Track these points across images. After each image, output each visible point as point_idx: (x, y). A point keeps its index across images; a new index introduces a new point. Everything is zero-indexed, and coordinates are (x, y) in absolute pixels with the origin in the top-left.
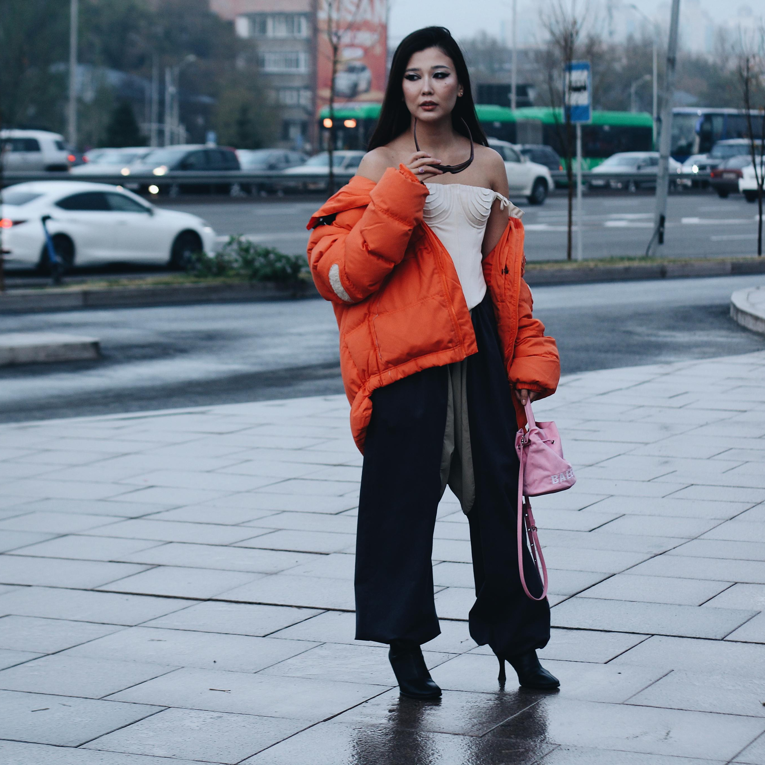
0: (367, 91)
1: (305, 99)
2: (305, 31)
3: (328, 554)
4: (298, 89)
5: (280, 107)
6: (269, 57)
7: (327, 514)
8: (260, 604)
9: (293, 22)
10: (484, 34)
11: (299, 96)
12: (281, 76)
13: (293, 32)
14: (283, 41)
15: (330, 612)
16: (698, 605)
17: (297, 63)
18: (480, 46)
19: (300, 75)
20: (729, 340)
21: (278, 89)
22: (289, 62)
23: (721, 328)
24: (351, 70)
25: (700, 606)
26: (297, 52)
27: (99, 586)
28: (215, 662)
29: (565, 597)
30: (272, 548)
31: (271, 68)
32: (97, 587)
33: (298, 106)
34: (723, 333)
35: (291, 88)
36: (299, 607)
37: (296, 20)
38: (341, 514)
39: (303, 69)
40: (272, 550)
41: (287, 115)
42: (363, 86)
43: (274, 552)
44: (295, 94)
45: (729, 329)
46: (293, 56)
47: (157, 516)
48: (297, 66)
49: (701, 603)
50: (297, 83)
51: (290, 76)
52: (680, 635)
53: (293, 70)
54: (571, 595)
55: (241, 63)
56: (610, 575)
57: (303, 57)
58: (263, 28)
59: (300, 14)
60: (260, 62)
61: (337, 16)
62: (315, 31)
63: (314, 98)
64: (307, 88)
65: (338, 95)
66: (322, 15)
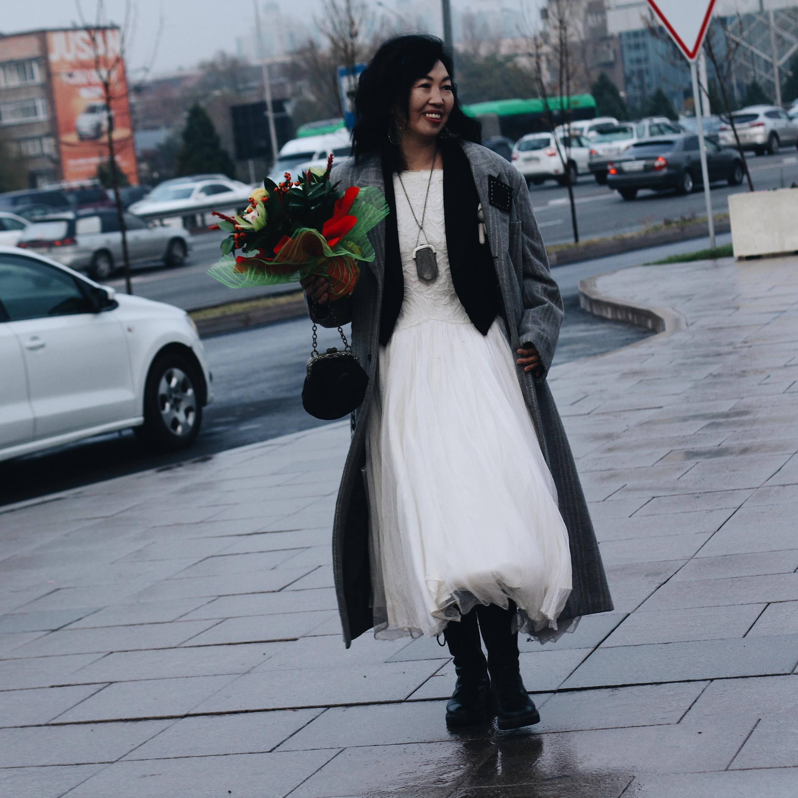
0: (111, 129)
1: (48, 146)
2: (38, 77)
3: (295, 640)
4: (40, 138)
5: (24, 159)
6: (5, 109)
7: (269, 592)
8: (247, 712)
9: (24, 69)
10: (223, 55)
11: (41, 144)
12: (20, 126)
13: (26, 80)
14: (17, 90)
15: (331, 709)
16: (742, 636)
17: (35, 111)
18: (221, 68)
19: (39, 123)
20: (592, 333)
21: (19, 141)
22: (26, 111)
23: (578, 322)
24: (92, 110)
25: (744, 636)
26: (33, 99)
27: (54, 719)
28: (230, 792)
29: (590, 650)
30: (228, 642)
31: (8, 119)
32: (51, 720)
33: (42, 155)
34: (583, 327)
35: (33, 138)
36: (294, 709)
37: (27, 67)
38: (283, 590)
39: (42, 116)
40: (230, 644)
41: (32, 167)
42: (105, 126)
43: (232, 646)
44: (37, 143)
45: (585, 322)
46: (30, 105)
47: (80, 624)
48: (36, 113)
49: (744, 633)
50: (37, 132)
51: (30, 125)
52: (743, 675)
53: (32, 119)
54: (595, 646)
56: (625, 616)
57: (40, 104)
59: (31, 60)
61: (70, 57)
62: (49, 75)
63: (58, 145)
64: (48, 135)
65: (82, 138)
66: (54, 57)
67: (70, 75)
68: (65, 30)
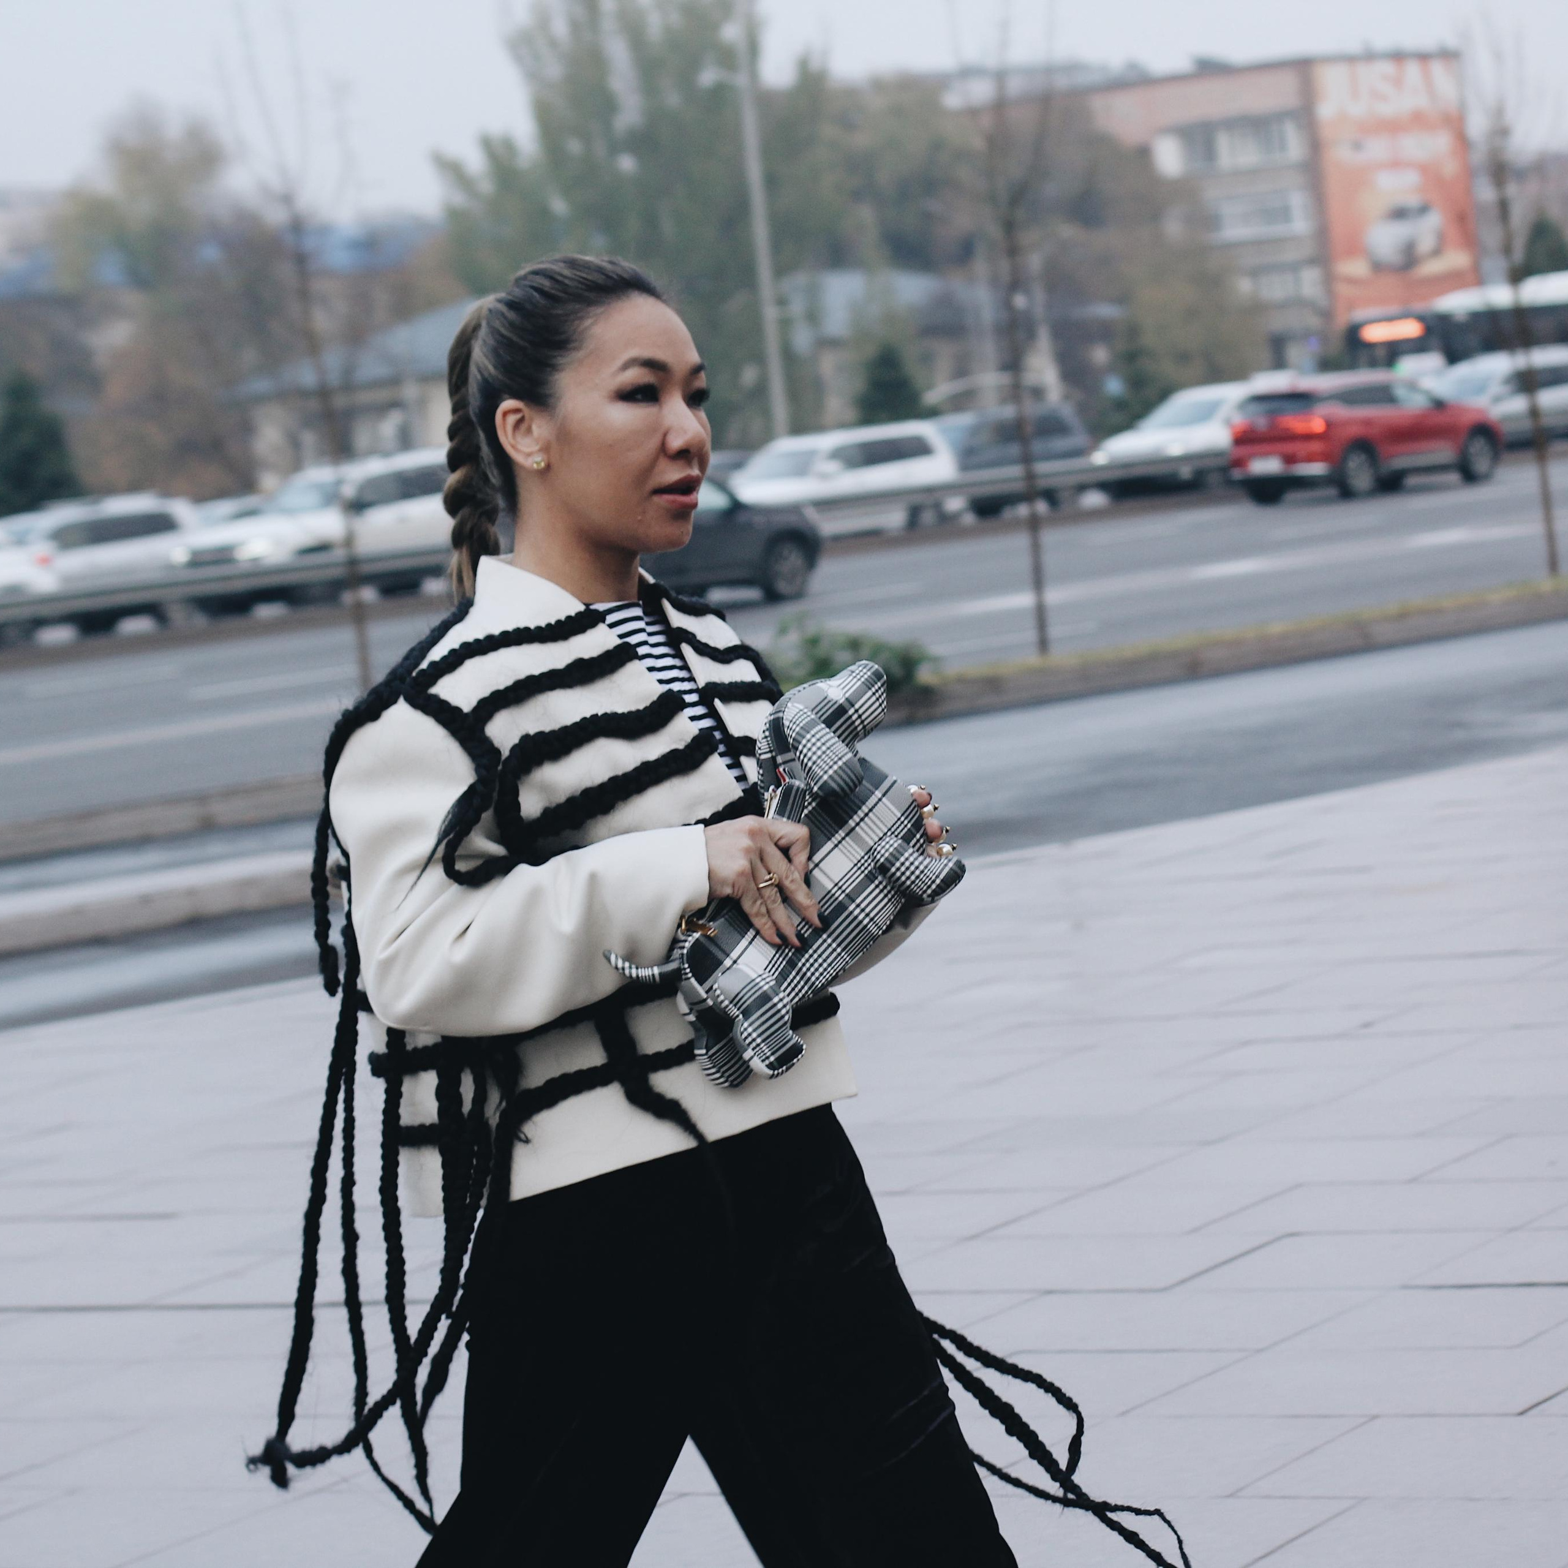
0: (1437, 252)
1: (1310, 283)
2: (1295, 148)
4: (1295, 267)
5: (1258, 308)
6: (1229, 210)
9: (1268, 134)
11: (1297, 280)
12: (1258, 244)
13: (1271, 153)
14: (1252, 173)
17: (1284, 214)
19: (1296, 238)
21: (1256, 272)
22: (1268, 214)
24: (1400, 214)
26: (1283, 192)
31: (1235, 230)
33: (1299, 302)
35: (1279, 268)
37: (1274, 128)
39: (1300, 225)
41: (1278, 323)
42: (1426, 244)
44: (1289, 277)
46: (1277, 202)
48: (1288, 220)
50: (1291, 255)
51: (1276, 242)
53: (1280, 229)
55: (1173, 227)
57: (1298, 201)
58: (1209, 152)
59: (1280, 116)
60: (1212, 222)
61: (1357, 109)
62: (1316, 146)
63: (1329, 279)
64: (1312, 261)
65: (1378, 267)
66: (1326, 110)
67: (1357, 146)
68: (1350, 59)
